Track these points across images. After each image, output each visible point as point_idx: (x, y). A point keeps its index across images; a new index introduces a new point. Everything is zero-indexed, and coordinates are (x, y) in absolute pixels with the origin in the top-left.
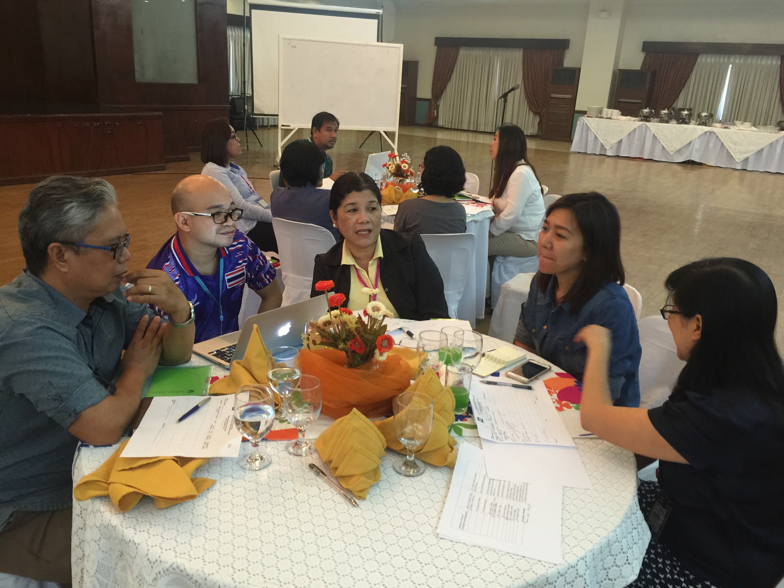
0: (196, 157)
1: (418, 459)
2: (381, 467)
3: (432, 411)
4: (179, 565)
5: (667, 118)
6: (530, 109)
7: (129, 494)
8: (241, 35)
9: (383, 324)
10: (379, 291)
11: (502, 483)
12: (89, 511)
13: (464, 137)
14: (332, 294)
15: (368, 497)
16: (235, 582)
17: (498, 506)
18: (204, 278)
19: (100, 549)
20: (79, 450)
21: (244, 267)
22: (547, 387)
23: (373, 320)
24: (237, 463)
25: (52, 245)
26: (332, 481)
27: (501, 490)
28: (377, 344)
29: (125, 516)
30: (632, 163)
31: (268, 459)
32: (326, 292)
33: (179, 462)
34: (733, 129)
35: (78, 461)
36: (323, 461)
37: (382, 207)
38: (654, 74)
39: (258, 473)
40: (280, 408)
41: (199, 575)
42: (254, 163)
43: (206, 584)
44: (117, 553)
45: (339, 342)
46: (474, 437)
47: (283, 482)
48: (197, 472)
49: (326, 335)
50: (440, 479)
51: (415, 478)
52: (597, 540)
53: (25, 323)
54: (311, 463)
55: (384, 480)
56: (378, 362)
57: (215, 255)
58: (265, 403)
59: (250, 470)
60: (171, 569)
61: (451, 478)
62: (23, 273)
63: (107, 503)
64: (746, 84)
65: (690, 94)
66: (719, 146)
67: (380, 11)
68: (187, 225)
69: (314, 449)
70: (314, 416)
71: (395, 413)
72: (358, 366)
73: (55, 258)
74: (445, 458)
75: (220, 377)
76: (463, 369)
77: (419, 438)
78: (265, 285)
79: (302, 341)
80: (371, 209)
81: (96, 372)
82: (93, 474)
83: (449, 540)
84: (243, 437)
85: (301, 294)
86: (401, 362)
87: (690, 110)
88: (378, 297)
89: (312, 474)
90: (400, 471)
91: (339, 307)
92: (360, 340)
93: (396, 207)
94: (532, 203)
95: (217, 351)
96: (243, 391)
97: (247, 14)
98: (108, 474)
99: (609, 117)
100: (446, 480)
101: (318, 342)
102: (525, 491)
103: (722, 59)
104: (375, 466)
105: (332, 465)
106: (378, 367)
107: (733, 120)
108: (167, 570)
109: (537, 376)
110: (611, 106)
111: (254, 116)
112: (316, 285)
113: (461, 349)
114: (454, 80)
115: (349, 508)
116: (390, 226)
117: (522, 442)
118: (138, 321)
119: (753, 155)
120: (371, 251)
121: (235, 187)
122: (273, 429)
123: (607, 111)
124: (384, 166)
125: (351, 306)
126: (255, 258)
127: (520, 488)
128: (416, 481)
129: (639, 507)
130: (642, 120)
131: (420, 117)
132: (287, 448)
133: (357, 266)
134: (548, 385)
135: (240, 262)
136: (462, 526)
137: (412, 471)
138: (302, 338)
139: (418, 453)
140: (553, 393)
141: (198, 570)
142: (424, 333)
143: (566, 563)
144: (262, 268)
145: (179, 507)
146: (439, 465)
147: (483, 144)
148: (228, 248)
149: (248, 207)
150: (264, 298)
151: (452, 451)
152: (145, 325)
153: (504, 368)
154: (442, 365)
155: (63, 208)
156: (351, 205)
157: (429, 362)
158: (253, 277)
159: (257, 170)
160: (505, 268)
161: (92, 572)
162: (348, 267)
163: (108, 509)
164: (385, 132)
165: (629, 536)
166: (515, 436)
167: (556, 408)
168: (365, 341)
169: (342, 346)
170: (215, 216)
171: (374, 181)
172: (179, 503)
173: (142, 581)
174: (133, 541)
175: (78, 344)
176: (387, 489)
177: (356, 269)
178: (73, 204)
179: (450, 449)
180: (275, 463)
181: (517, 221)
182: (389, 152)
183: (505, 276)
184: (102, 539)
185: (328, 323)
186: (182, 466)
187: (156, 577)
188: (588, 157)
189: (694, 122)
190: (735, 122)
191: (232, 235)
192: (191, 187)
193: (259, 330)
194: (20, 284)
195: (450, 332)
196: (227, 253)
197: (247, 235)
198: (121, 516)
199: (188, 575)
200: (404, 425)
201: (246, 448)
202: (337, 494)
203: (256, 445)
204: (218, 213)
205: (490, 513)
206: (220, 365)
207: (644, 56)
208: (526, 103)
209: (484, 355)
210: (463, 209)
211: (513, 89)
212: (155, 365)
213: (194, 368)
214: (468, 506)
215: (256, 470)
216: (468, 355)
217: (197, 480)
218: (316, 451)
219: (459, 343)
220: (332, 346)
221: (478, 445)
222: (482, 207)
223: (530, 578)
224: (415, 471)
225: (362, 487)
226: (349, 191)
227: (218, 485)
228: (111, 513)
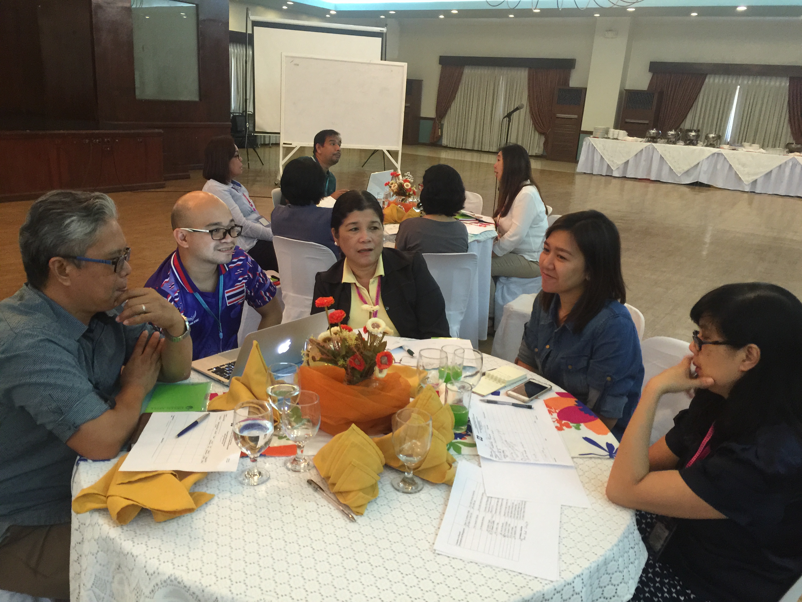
0: (198, 175)
1: (417, 476)
2: (379, 483)
3: (430, 429)
4: (177, 576)
5: (674, 140)
6: (536, 129)
7: (128, 506)
8: (243, 53)
9: (383, 341)
10: (380, 308)
11: (500, 501)
12: (87, 525)
13: (468, 157)
14: (333, 311)
15: (366, 513)
16: (232, 593)
17: (496, 523)
18: (203, 294)
19: (97, 562)
20: (78, 464)
21: (244, 284)
22: (547, 406)
23: (373, 337)
24: (235, 478)
25: (53, 259)
26: (330, 497)
27: (499, 508)
28: (376, 360)
29: (123, 529)
30: (638, 184)
31: (266, 475)
32: (326, 309)
33: (177, 476)
34: (741, 151)
35: (77, 475)
36: (321, 477)
37: (384, 226)
38: (661, 94)
39: (256, 488)
40: (278, 424)
41: (197, 587)
42: (255, 181)
43: (203, 596)
44: (114, 566)
45: (338, 358)
46: (474, 455)
47: (281, 497)
48: (196, 487)
49: (326, 352)
50: (438, 496)
51: (412, 495)
52: (594, 558)
53: (26, 336)
54: (309, 479)
55: (382, 497)
56: (377, 379)
57: (215, 272)
58: (263, 418)
59: (248, 484)
60: (168, 581)
61: (449, 495)
62: (25, 287)
63: (105, 516)
64: (754, 106)
65: (698, 115)
66: (728, 167)
67: (384, 30)
68: (186, 241)
69: (313, 466)
70: (312, 432)
71: (394, 430)
72: (358, 383)
73: (58, 273)
74: (444, 475)
75: (219, 394)
76: (463, 387)
77: (417, 455)
78: (265, 303)
79: (302, 357)
80: (372, 228)
81: (96, 387)
82: (92, 487)
83: (446, 556)
84: (242, 452)
85: (302, 313)
86: (401, 380)
87: (698, 131)
88: (378, 315)
89: (310, 490)
90: (398, 488)
91: (339, 324)
92: (359, 357)
93: (398, 226)
94: (537, 224)
95: (216, 368)
96: (242, 407)
97: (250, 32)
98: (107, 487)
99: (615, 137)
100: (444, 497)
101: (318, 359)
102: (523, 509)
103: (731, 80)
104: (374, 482)
105: (330, 481)
106: (377, 384)
107: (741, 142)
108: (165, 582)
109: (537, 396)
110: (617, 126)
111: (255, 134)
112: (316, 301)
113: (461, 367)
114: (459, 99)
115: (347, 524)
116: (391, 245)
117: (521, 461)
118: (138, 336)
119: (761, 177)
120: (371, 269)
121: (236, 205)
122: (271, 445)
123: (613, 131)
124: (387, 184)
125: (351, 324)
126: (255, 274)
127: (517, 507)
128: (413, 498)
129: (636, 527)
130: (649, 141)
131: (424, 136)
132: (285, 464)
133: (358, 285)
134: (548, 404)
135: (240, 279)
136: (459, 542)
137: (410, 488)
138: (302, 355)
139: (417, 470)
140: (553, 412)
141: (195, 582)
142: (424, 351)
143: (562, 580)
144: (262, 285)
145: (177, 520)
146: (437, 482)
147: (487, 163)
148: (228, 265)
149: (248, 225)
150: (264, 316)
151: (450, 469)
152: (145, 340)
153: (505, 387)
154: (442, 383)
155: (64, 223)
156: (353, 225)
157: (429, 380)
158: (253, 294)
159: (257, 188)
160: (508, 289)
161: (89, 585)
162: (348, 285)
163: (106, 521)
164: (388, 151)
165: (626, 555)
166: (514, 455)
167: (556, 427)
168: (364, 357)
169: (341, 362)
170: (214, 233)
171: (377, 200)
172: (176, 517)
173: (139, 593)
174: (131, 554)
175: (79, 358)
176: (384, 505)
177: (357, 287)
178: (74, 218)
179: (449, 467)
180: (273, 478)
181: (521, 242)
182: (392, 171)
183: (508, 297)
184: (100, 553)
185: (328, 340)
186: (181, 480)
187: (153, 588)
188: (594, 178)
189: (702, 143)
190: (743, 143)
191: (232, 252)
192: (191, 204)
193: (258, 346)
194: (21, 298)
195: (449, 350)
196: (227, 270)
197: (248, 253)
198: (119, 529)
199: (185, 587)
200: (402, 441)
201: (244, 463)
202: (334, 510)
203: (254, 460)
204: (217, 230)
205: (487, 530)
206: (219, 381)
207: (651, 76)
208: (531, 124)
209: (484, 374)
210: (464, 229)
211: (517, 109)
212: (155, 381)
213: (193, 384)
214: (465, 524)
215: (254, 485)
216: (468, 373)
217: (195, 494)
218: (315, 467)
219: (459, 361)
220: (331, 363)
221: (477, 463)
222: (485, 226)
223: (526, 594)
224: (414, 488)
225: (359, 503)
226: (351, 210)
227: (216, 499)
228: (110, 526)
